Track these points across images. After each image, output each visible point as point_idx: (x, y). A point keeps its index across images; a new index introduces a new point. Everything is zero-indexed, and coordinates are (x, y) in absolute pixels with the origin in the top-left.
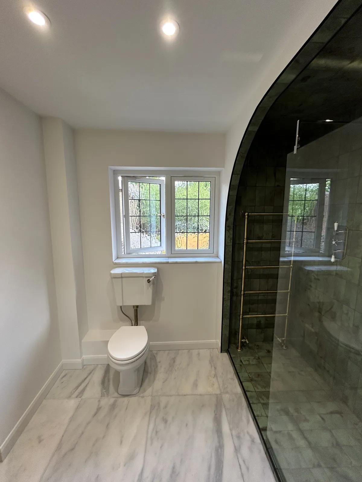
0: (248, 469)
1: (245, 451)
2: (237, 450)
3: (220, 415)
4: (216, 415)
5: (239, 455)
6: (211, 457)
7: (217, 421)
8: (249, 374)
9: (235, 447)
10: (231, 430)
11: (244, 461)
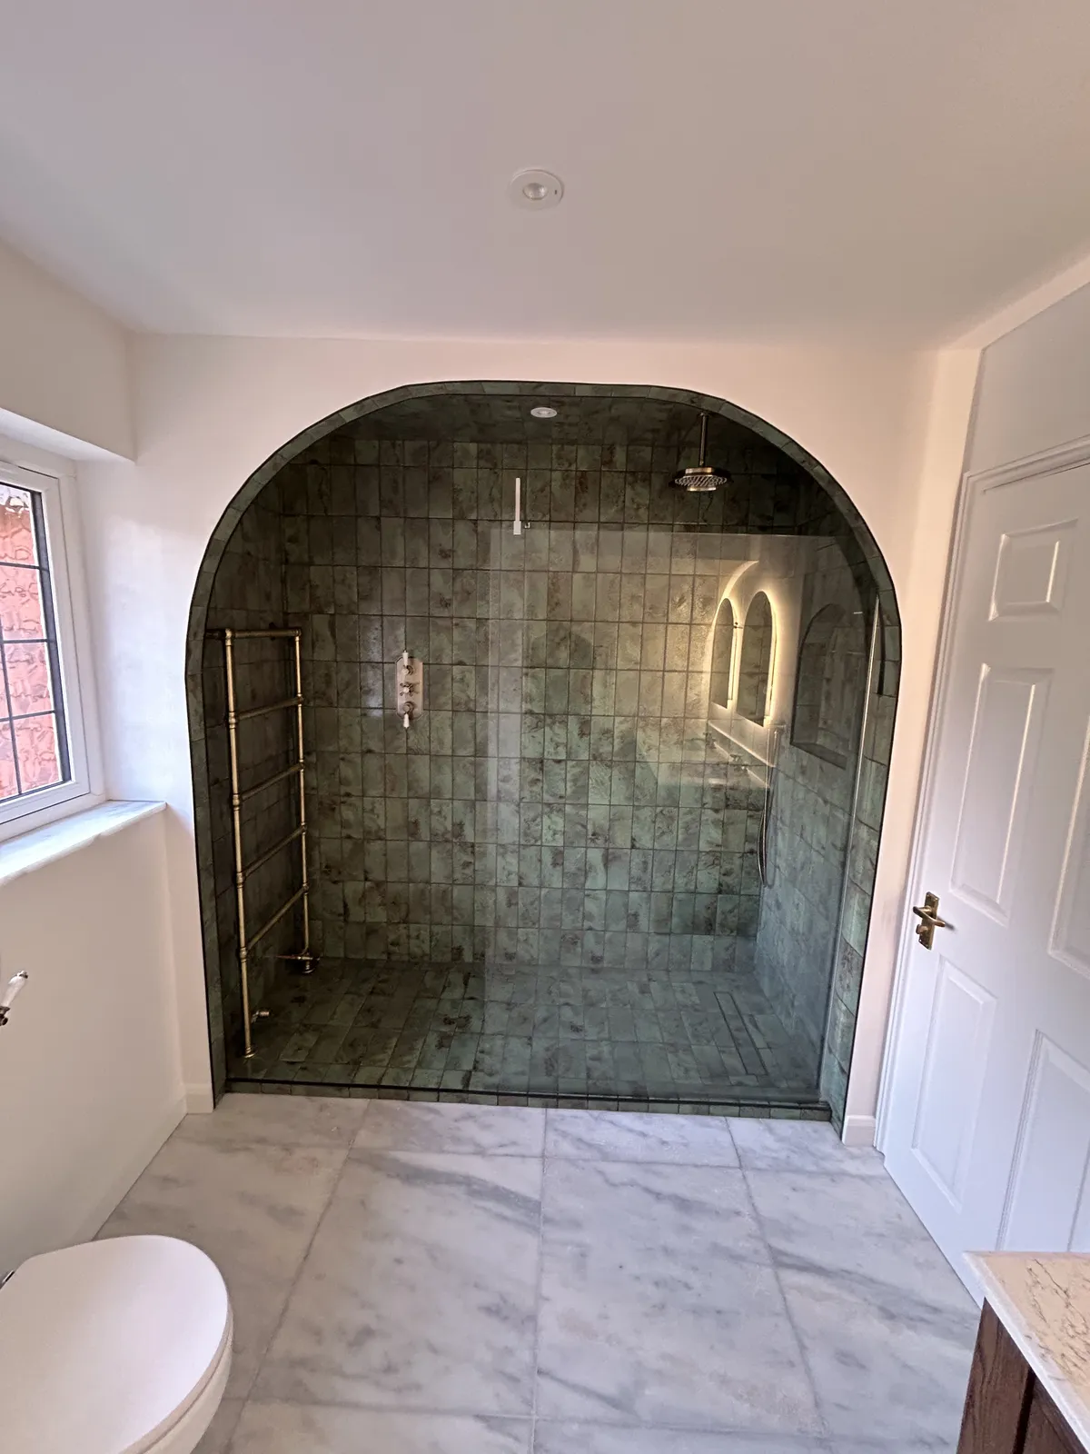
0: (514, 1143)
1: (486, 1138)
2: (481, 1152)
3: (405, 1166)
4: (398, 1176)
5: (490, 1152)
6: (485, 1209)
7: (413, 1176)
8: (340, 1061)
9: (474, 1154)
10: (442, 1152)
11: (502, 1146)
